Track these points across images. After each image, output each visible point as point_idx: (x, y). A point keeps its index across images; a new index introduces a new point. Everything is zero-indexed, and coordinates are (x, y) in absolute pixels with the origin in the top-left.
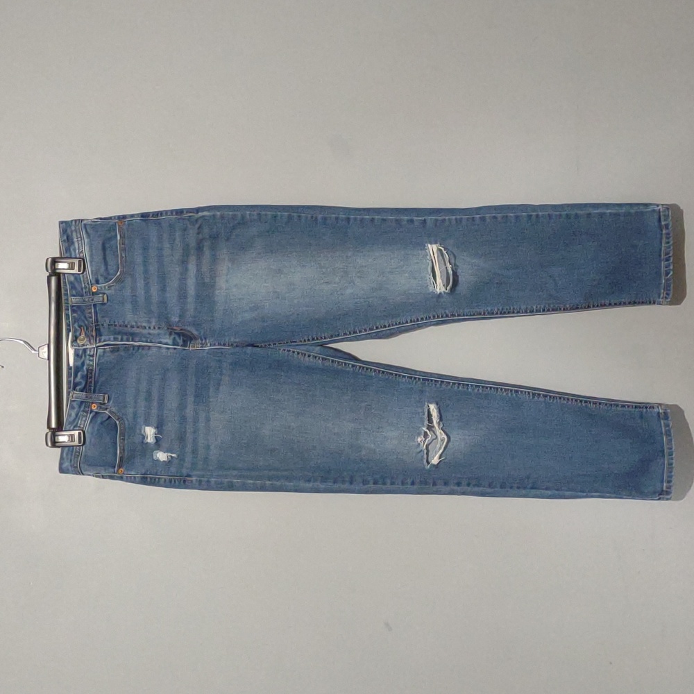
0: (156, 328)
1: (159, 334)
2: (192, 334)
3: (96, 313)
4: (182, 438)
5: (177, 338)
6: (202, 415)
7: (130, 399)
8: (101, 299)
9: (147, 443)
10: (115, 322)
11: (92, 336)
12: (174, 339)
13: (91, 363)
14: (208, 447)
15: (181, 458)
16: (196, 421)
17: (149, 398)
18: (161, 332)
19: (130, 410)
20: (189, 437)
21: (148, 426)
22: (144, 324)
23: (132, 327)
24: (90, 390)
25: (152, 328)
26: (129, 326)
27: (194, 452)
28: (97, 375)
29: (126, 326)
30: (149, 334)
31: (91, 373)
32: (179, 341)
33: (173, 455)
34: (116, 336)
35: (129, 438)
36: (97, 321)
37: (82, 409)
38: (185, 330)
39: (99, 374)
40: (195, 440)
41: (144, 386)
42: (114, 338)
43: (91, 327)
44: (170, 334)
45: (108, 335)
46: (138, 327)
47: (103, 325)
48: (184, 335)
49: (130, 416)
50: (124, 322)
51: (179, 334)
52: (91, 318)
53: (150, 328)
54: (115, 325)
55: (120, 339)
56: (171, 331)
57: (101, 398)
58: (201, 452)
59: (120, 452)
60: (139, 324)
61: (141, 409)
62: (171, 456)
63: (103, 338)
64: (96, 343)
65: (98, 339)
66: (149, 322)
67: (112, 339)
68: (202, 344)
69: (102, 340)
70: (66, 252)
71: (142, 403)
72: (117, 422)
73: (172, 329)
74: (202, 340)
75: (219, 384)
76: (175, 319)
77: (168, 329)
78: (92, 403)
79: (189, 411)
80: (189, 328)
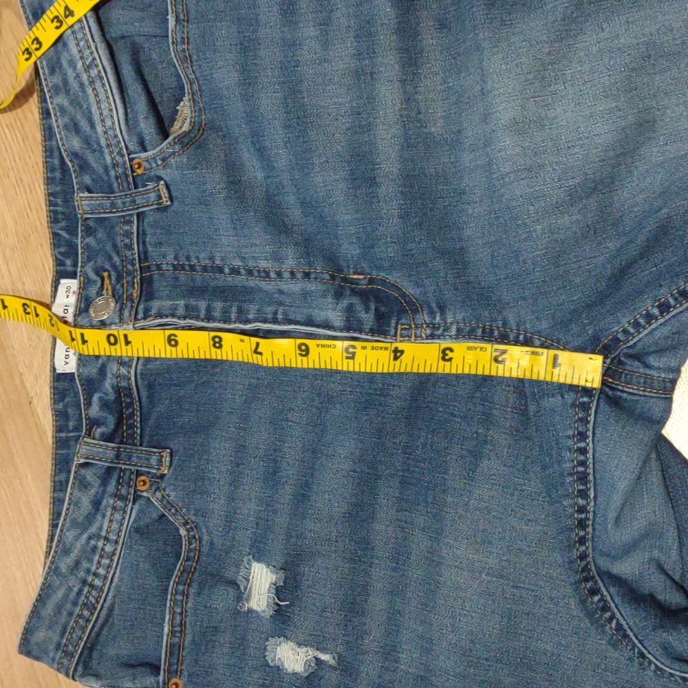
0: (299, 276)
1: (305, 295)
2: (404, 295)
3: (141, 234)
4: (353, 608)
5: (359, 307)
6: (420, 543)
7: (219, 470)
8: (152, 196)
9: (250, 611)
10: (188, 258)
11: (130, 299)
12: (350, 310)
13: (123, 371)
14: (427, 645)
15: (347, 668)
16: (400, 556)
17: (272, 476)
18: (312, 286)
19: (218, 506)
20: (378, 604)
21: (259, 560)
22: (263, 264)
23: (236, 271)
24: (132, 436)
25: (286, 275)
26: (227, 270)
27: (389, 652)
28: (144, 399)
29: (221, 270)
30: (281, 292)
31: (130, 395)
32: (363, 315)
33: (325, 657)
34: (193, 302)
35: (199, 594)
36: (144, 256)
37: (111, 488)
38: (383, 282)
39: (150, 397)
40: (393, 618)
41: (260, 438)
42: (187, 307)
43: (129, 273)
44: (338, 295)
45: (169, 298)
46: (250, 273)
47: (159, 267)
48: (379, 297)
49: (216, 522)
50: (212, 258)
51: (364, 296)
52: (129, 247)
53: (279, 274)
54: (192, 268)
55: (203, 314)
56: (341, 286)
57: (154, 460)
58: (408, 658)
59: (172, 633)
60: (251, 264)
61: (250, 508)
62: (317, 659)
63: (156, 305)
64: (136, 319)
65: (141, 307)
66: (278, 258)
67: (181, 311)
68: (434, 327)
69: (153, 312)
70: (53, 71)
71: (252, 490)
72: (183, 532)
73: (345, 280)
74: (432, 313)
75: (476, 455)
76: (349, 250)
77: (333, 277)
78: (139, 474)
79: (383, 529)
80: (394, 278)
